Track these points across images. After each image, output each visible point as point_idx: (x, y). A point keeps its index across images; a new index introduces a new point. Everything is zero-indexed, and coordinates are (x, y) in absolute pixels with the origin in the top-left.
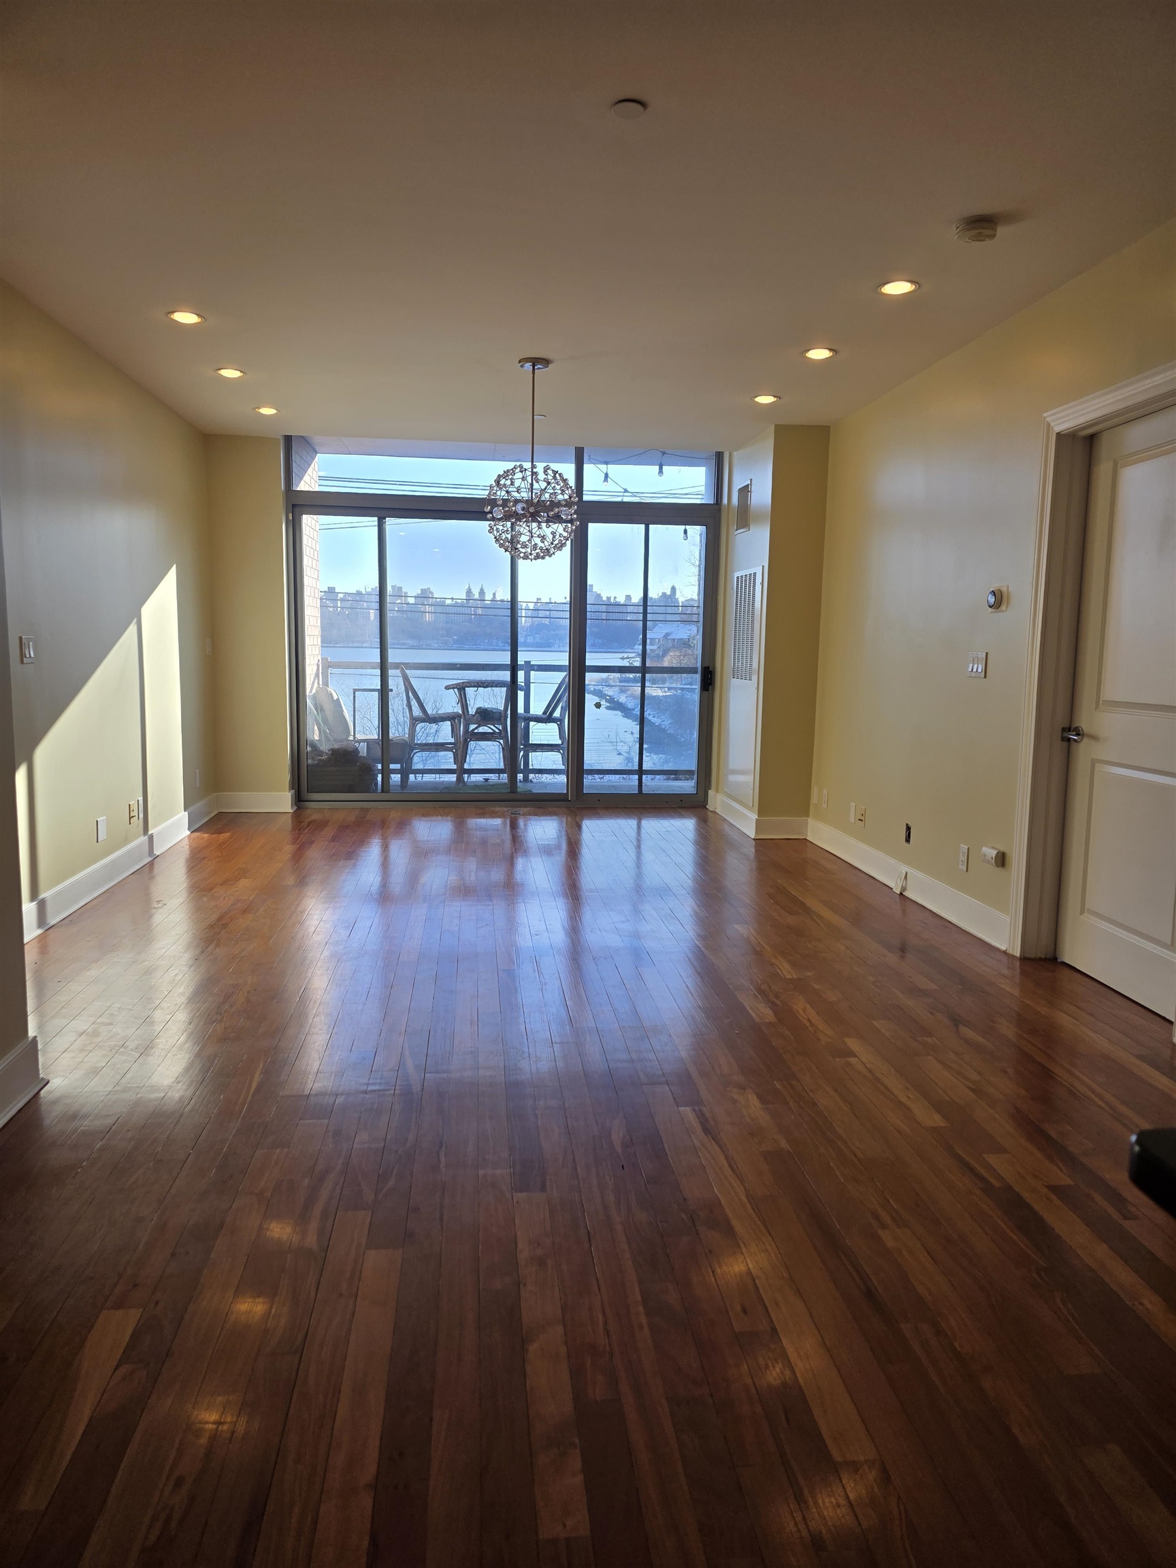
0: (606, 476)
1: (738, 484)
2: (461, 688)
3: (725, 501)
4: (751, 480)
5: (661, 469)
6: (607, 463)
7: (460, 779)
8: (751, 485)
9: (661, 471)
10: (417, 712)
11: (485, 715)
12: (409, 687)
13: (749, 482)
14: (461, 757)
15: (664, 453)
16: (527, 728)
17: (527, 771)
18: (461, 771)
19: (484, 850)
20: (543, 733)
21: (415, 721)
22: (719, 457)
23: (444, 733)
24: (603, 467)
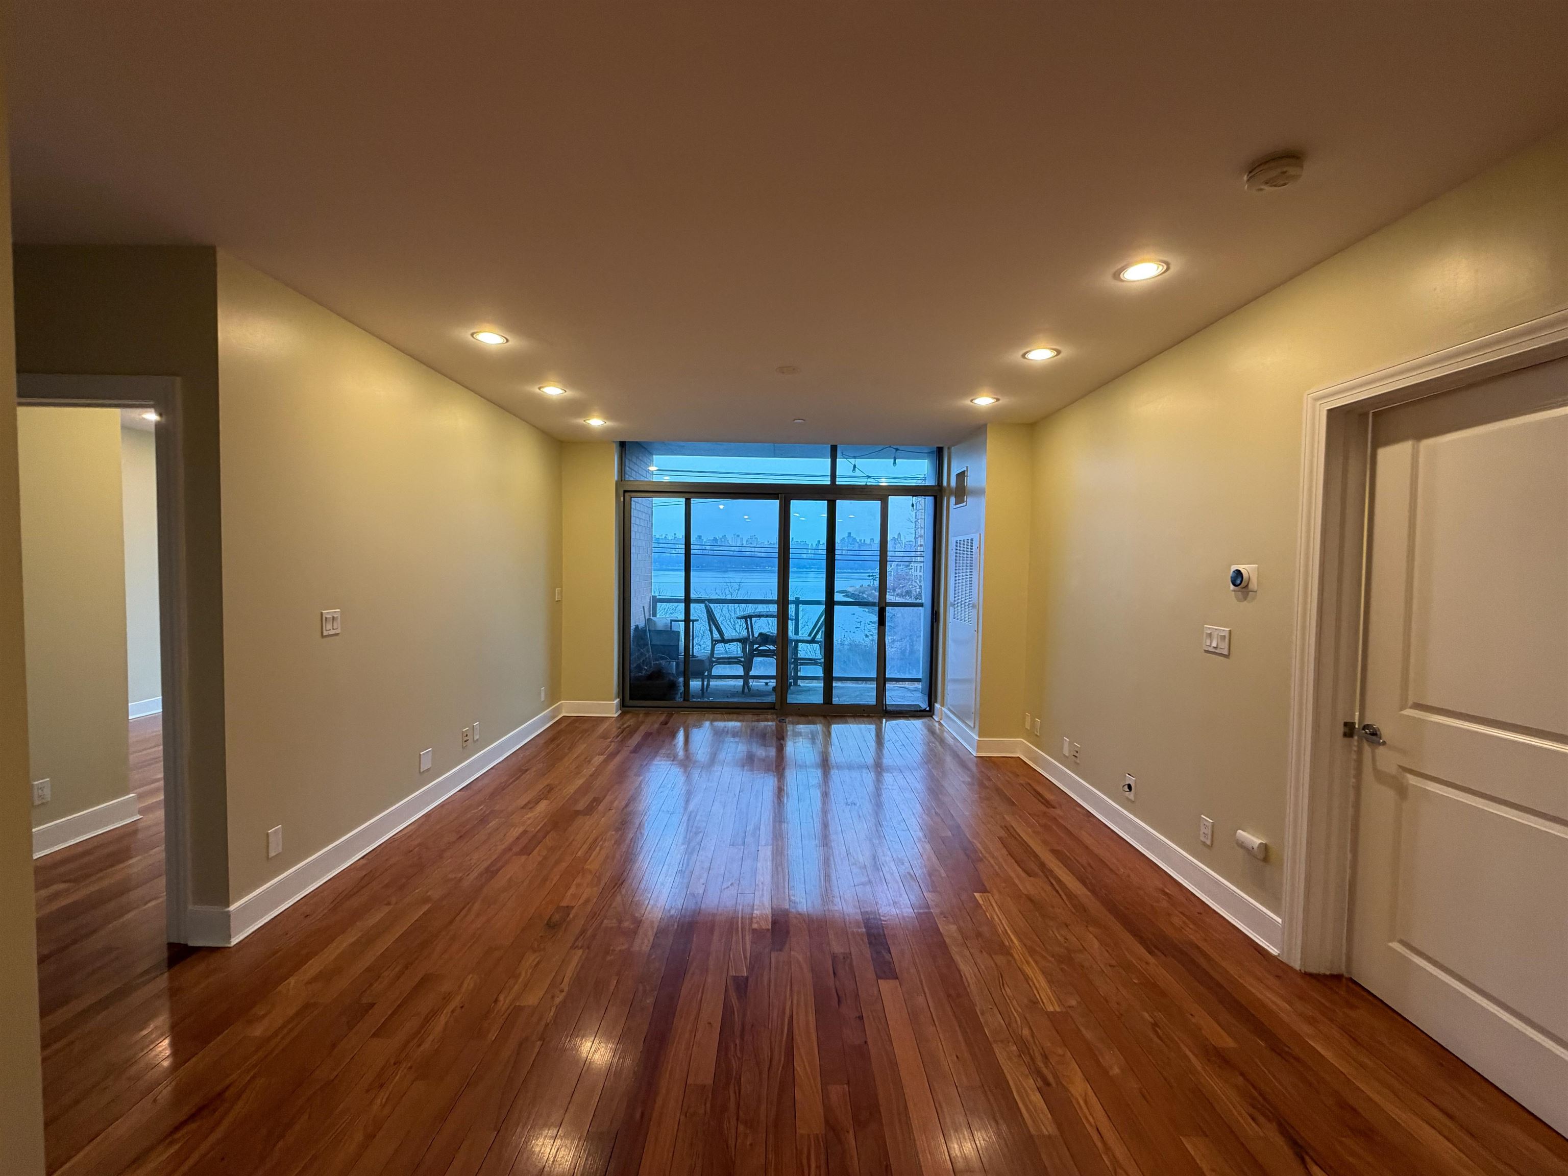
0: (855, 466)
1: (955, 471)
2: (747, 618)
3: (945, 483)
4: (967, 467)
5: (895, 461)
6: (855, 457)
7: (746, 683)
8: (967, 471)
9: (895, 463)
10: (716, 635)
11: (765, 638)
12: (711, 617)
13: (965, 469)
14: (748, 667)
15: (897, 450)
16: (796, 646)
17: (797, 678)
18: (746, 677)
19: (762, 737)
20: (806, 651)
21: (714, 642)
22: (940, 451)
23: (735, 649)
24: (853, 461)
